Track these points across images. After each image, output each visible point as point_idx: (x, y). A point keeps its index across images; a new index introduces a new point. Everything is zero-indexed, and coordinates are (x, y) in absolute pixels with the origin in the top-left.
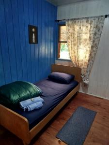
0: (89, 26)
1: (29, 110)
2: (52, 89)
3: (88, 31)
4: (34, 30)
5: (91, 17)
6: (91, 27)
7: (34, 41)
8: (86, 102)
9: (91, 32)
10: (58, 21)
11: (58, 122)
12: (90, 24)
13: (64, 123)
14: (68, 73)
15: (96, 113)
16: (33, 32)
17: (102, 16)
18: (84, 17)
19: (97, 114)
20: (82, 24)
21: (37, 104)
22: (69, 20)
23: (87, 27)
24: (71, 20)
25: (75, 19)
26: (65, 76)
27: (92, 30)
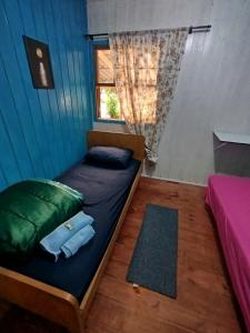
0: (158, 52)
1: (68, 255)
2: (100, 183)
3: (156, 63)
4: (39, 53)
5: (163, 31)
6: (162, 53)
7: (45, 82)
8: (157, 193)
9: (162, 66)
10: (91, 37)
11: (122, 246)
12: (161, 46)
13: (134, 245)
14: (121, 148)
15: (177, 211)
16: (39, 60)
17: (184, 29)
18: (149, 29)
19: (180, 213)
20: (143, 46)
21: (82, 234)
22: (115, 34)
23: (154, 53)
24: (121, 35)
25: (128, 34)
26: (116, 152)
27: (163, 59)
